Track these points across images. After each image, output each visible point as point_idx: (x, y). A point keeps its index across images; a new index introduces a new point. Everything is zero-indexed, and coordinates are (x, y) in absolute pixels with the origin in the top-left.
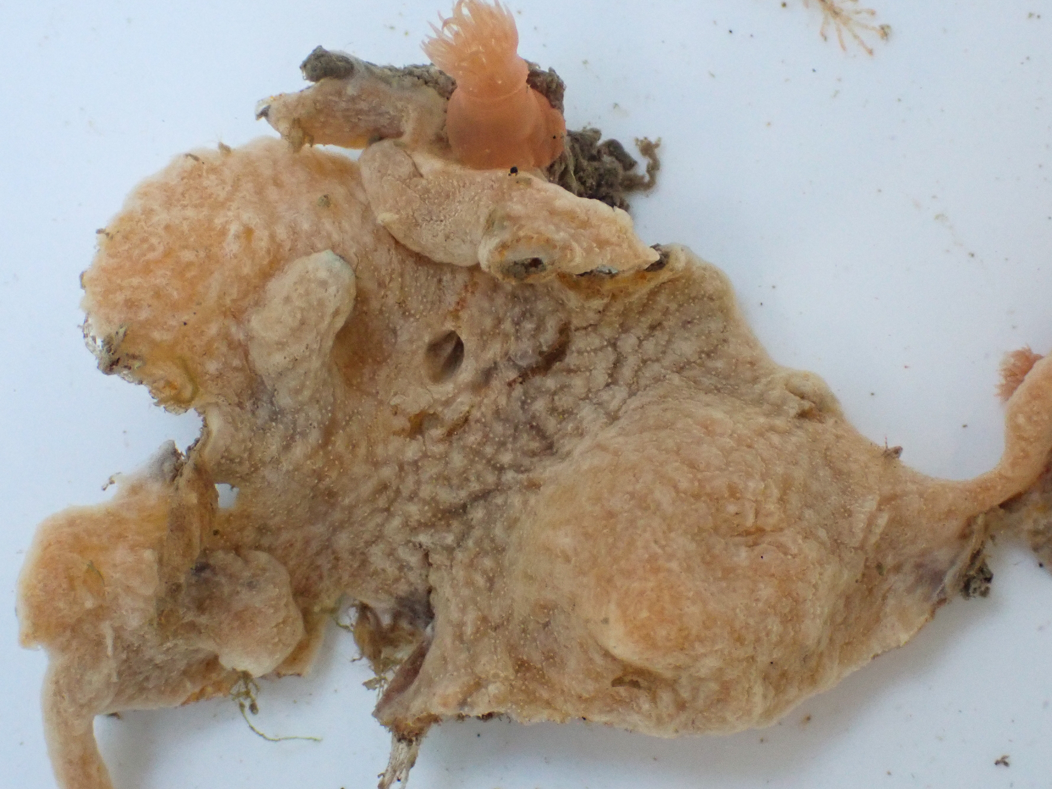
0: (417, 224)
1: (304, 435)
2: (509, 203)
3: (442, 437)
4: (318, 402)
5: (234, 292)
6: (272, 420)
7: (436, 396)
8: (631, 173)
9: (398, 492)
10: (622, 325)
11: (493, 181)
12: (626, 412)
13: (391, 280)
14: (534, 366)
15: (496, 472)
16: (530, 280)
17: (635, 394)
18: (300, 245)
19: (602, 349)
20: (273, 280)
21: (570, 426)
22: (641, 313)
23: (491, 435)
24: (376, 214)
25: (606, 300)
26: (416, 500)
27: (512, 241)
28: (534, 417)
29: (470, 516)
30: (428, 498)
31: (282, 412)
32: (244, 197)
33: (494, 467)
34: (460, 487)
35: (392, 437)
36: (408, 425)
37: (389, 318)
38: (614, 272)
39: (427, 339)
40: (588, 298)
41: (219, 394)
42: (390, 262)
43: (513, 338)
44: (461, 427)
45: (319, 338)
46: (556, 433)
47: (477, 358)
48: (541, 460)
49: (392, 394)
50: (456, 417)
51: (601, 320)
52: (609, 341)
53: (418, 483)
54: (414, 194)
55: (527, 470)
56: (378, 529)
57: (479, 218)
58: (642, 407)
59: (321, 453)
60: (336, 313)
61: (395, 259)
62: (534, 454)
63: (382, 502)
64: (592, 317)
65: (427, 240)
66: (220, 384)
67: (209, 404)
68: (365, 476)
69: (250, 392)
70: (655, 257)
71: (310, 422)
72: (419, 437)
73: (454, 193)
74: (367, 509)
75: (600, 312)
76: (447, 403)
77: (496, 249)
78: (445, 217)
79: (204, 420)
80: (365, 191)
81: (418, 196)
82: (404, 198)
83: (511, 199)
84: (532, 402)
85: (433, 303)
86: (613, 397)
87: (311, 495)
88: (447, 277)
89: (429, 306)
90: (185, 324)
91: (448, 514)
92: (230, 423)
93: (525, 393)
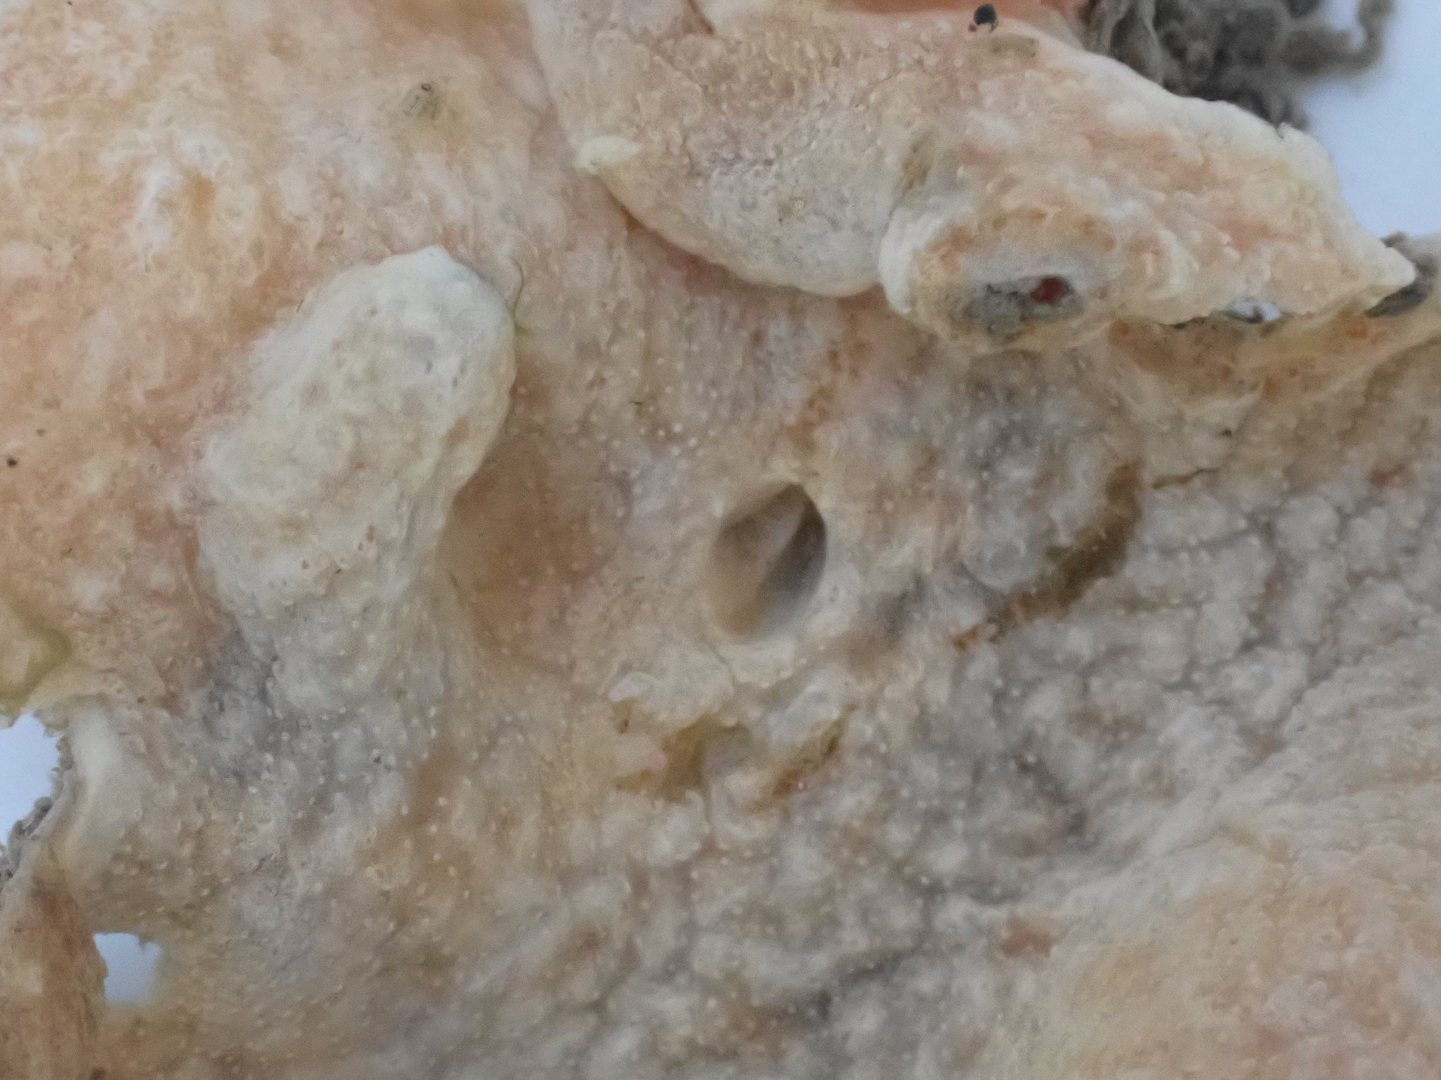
0: (694, 172)
1: (357, 791)
2: (973, 113)
3: (757, 796)
4: (399, 694)
5: (157, 370)
6: (263, 746)
7: (743, 678)
8: (1310, 23)
9: (630, 958)
10: (1289, 472)
11: (922, 46)
12: (1302, 728)
13: (617, 334)
14: (1034, 591)
15: (919, 902)
16: (1031, 342)
17: (1326, 675)
18: (349, 231)
19: (1231, 539)
20: (272, 333)
21: (1136, 767)
22: (1348, 436)
23: (905, 793)
24: (573, 141)
25: (1248, 400)
26: (682, 979)
27: (980, 227)
28: (1029, 739)
29: (839, 1028)
30: (716, 975)
31: (294, 723)
32: (185, 88)
33: (913, 884)
34: (814, 942)
35: (613, 797)
36: (660, 761)
37: (606, 445)
38: (1271, 314)
39: (719, 507)
40: (1197, 390)
41: (111, 670)
42: (614, 286)
43: (971, 509)
44: (816, 768)
45: (405, 509)
46: (1093, 787)
47: (865, 564)
48: (1050, 867)
49: (615, 668)
50: (801, 738)
51: (1231, 456)
52: (1252, 518)
53: (690, 929)
54: (686, 83)
55: (1012, 896)
56: (571, 1062)
57: (880, 154)
58: (1352, 713)
59: (408, 844)
60: (456, 436)
61: (628, 273)
62: (1028, 847)
63: (582, 986)
64: (1206, 449)
65: (724, 219)
66: (112, 642)
67: (80, 700)
68: (533, 910)
69: (199, 663)
70: (1403, 274)
71: (375, 753)
72: (693, 795)
73: (805, 83)
74: (538, 1007)
75: (1227, 433)
76: (776, 697)
77: (934, 247)
78: (779, 150)
79: (65, 746)
80: (540, 72)
81: (698, 88)
82: (657, 95)
83: (977, 102)
84: (1024, 696)
85: (737, 403)
86: (1265, 682)
87: (377, 965)
88: (778, 328)
89: (725, 412)
90: (12, 463)
91: (774, 1023)
92: (137, 755)
93: (1006, 669)
